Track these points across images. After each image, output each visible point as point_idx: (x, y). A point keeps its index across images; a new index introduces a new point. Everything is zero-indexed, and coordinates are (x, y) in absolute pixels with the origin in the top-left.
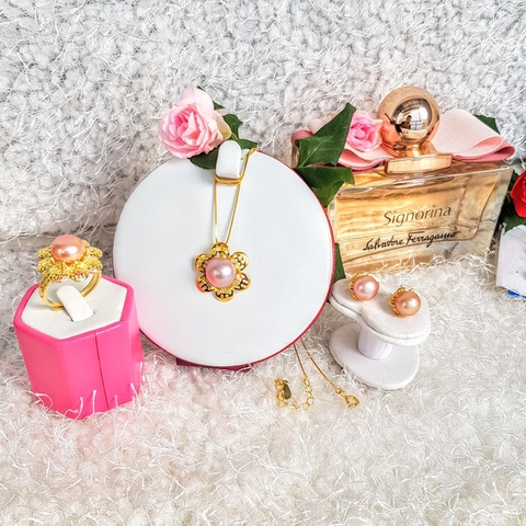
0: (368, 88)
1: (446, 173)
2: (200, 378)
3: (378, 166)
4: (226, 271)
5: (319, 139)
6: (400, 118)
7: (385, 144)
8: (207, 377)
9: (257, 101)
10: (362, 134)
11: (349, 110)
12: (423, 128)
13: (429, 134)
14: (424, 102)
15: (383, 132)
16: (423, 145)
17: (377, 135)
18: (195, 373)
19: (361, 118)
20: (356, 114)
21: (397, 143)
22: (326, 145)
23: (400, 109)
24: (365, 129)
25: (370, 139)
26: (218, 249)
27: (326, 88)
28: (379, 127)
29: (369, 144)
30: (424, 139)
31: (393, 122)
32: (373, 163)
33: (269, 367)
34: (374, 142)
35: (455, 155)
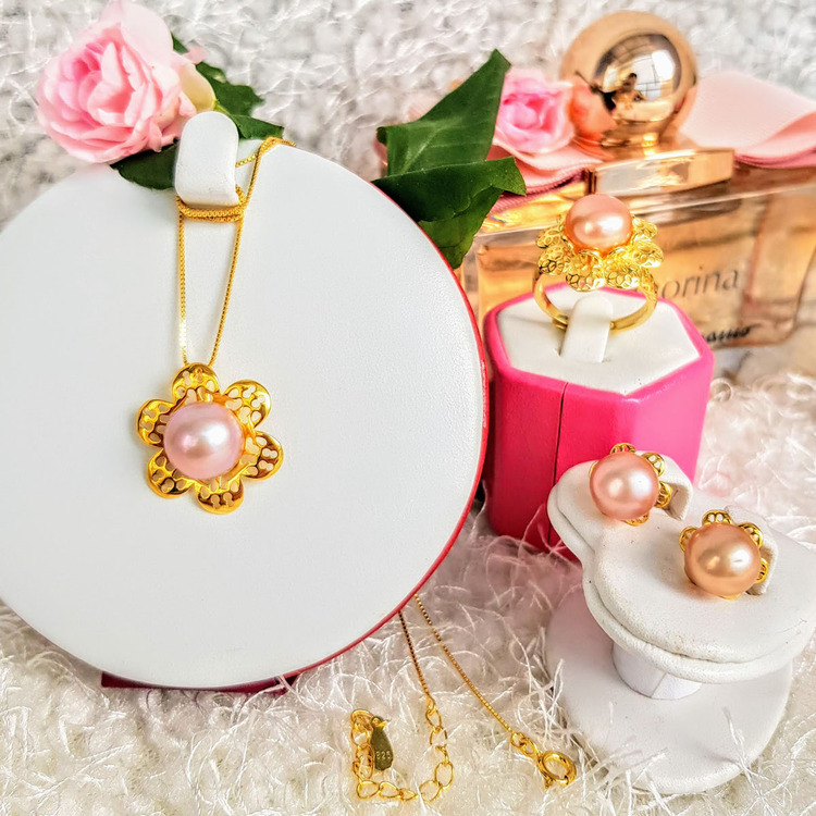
0: (533, 35)
1: (722, 192)
2: (156, 721)
3: (568, 182)
4: (216, 436)
5: (432, 124)
6: (611, 79)
7: (582, 139)
8: (174, 714)
9: (297, 68)
10: (529, 115)
11: (496, 66)
12: (664, 96)
13: (676, 111)
14: (662, 40)
15: (575, 112)
16: (665, 136)
17: (562, 117)
18: (143, 705)
19: (526, 80)
20: (512, 75)
21: (608, 133)
22: (449, 135)
23: (608, 59)
24: (535, 103)
25: (547, 126)
26: (191, 380)
27: (445, 39)
28: (565, 99)
29: (546, 136)
30: (669, 122)
31: (595, 89)
32: (559, 178)
33: (335, 680)
34: (558, 132)
35: (739, 153)
